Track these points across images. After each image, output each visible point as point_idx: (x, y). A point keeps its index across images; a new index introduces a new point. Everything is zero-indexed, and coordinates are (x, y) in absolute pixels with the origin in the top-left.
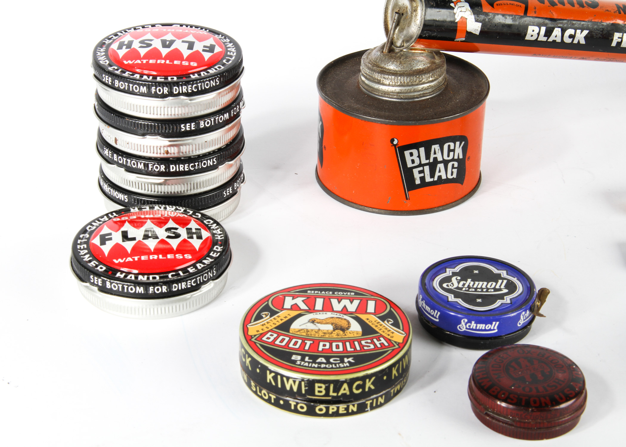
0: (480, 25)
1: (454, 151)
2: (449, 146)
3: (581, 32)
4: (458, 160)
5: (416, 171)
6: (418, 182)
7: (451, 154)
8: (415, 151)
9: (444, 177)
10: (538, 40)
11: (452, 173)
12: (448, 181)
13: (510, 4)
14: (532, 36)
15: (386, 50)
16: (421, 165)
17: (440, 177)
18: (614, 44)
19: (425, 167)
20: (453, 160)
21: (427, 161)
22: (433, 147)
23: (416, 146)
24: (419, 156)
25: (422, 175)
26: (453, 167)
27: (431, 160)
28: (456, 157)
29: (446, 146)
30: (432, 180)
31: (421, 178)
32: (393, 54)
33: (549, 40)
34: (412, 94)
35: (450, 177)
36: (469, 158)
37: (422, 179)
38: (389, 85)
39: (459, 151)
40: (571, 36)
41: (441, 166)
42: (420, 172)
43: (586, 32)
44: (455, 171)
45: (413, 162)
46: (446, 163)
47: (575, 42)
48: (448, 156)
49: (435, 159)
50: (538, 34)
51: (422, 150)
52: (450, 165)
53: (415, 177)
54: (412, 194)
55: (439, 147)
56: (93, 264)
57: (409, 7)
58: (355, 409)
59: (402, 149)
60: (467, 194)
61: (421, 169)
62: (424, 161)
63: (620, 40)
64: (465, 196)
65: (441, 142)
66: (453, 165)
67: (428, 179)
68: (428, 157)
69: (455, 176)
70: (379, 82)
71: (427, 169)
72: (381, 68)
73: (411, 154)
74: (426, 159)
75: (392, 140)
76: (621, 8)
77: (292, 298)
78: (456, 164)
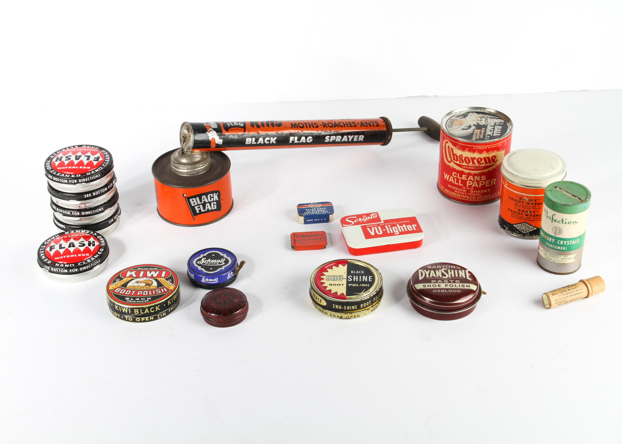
0: (222, 140)
1: (213, 197)
2: (210, 196)
3: (273, 138)
4: (216, 201)
5: (196, 208)
6: (198, 212)
7: (212, 199)
8: (194, 199)
9: (210, 209)
10: (252, 144)
11: (214, 207)
12: (212, 210)
13: (237, 129)
14: (249, 142)
15: (181, 153)
16: (198, 205)
17: (208, 209)
18: (290, 142)
19: (200, 205)
20: (213, 201)
21: (201, 203)
22: (203, 197)
23: (195, 197)
24: (197, 201)
25: (199, 209)
26: (214, 204)
27: (203, 202)
28: (215, 200)
29: (209, 196)
30: (204, 211)
31: (199, 210)
32: (184, 155)
33: (257, 143)
34: (193, 173)
35: (213, 208)
36: (222, 199)
37: (200, 210)
38: (182, 169)
39: (216, 197)
40: (268, 141)
41: (208, 204)
42: (198, 208)
43: (275, 138)
44: (215, 206)
45: (194, 203)
46: (210, 203)
47: (271, 143)
48: (211, 200)
49: (204, 202)
50: (252, 141)
51: (198, 198)
52: (212, 204)
53: (196, 210)
54: (196, 217)
55: (205, 197)
56: (46, 260)
57: (188, 135)
58: (153, 319)
59: (188, 198)
60: (224, 215)
61: (198, 206)
62: (199, 203)
63: (293, 140)
64: (223, 216)
65: (206, 194)
66: (214, 203)
67: (203, 210)
68: (201, 201)
69: (215, 208)
70: (177, 168)
71: (201, 206)
72: (179, 161)
73: (193, 200)
74: (200, 202)
75: (183, 195)
76: (293, 125)
77: (130, 272)
78: (215, 203)
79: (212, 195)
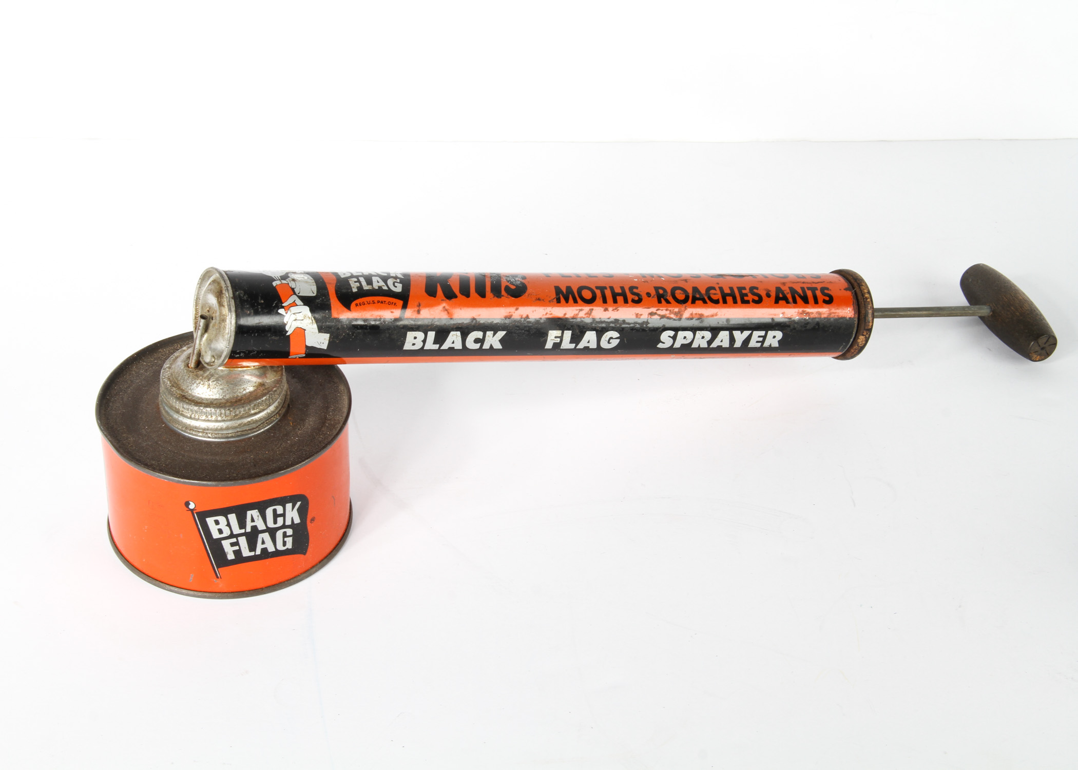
0: (327, 336)
1: (283, 515)
2: (275, 511)
3: (494, 335)
4: (293, 526)
5: (226, 544)
6: (231, 556)
8: (221, 519)
9: (271, 549)
10: (425, 348)
11: (285, 542)
12: (277, 553)
13: (378, 302)
14: (414, 344)
15: (192, 365)
16: (232, 536)
17: (264, 550)
18: (549, 345)
19: (239, 538)
20: (284, 526)
21: (243, 531)
22: (249, 513)
23: (224, 512)
24: (229, 525)
25: (237, 548)
26: (285, 535)
27: (249, 529)
28: (288, 522)
29: (269, 512)
30: (252, 554)
31: (234, 552)
32: (201, 372)
33: (442, 348)
34: (225, 432)
35: (280, 547)
36: (313, 520)
37: (238, 553)
38: (190, 418)
39: (292, 514)
40: (477, 341)
41: (266, 536)
42: (232, 545)
43: (501, 334)
44: (289, 541)
45: (220, 531)
46: (272, 532)
47: (486, 346)
48: (275, 522)
49: (254, 528)
50: (424, 341)
51: (233, 517)
52: (279, 534)
53: (226, 550)
54: (223, 571)
55: (258, 514)
59: (203, 516)
60: (316, 565)
61: (234, 540)
62: (237, 530)
63: (558, 340)
64: (313, 567)
65: (261, 507)
66: (285, 533)
67: (246, 553)
68: (242, 525)
69: (289, 545)
70: (177, 411)
71: (243, 541)
72: (183, 390)
73: (217, 522)
74: (241, 528)
75: (187, 504)
76: (562, 292)
78: (290, 532)
79: (280, 510)
